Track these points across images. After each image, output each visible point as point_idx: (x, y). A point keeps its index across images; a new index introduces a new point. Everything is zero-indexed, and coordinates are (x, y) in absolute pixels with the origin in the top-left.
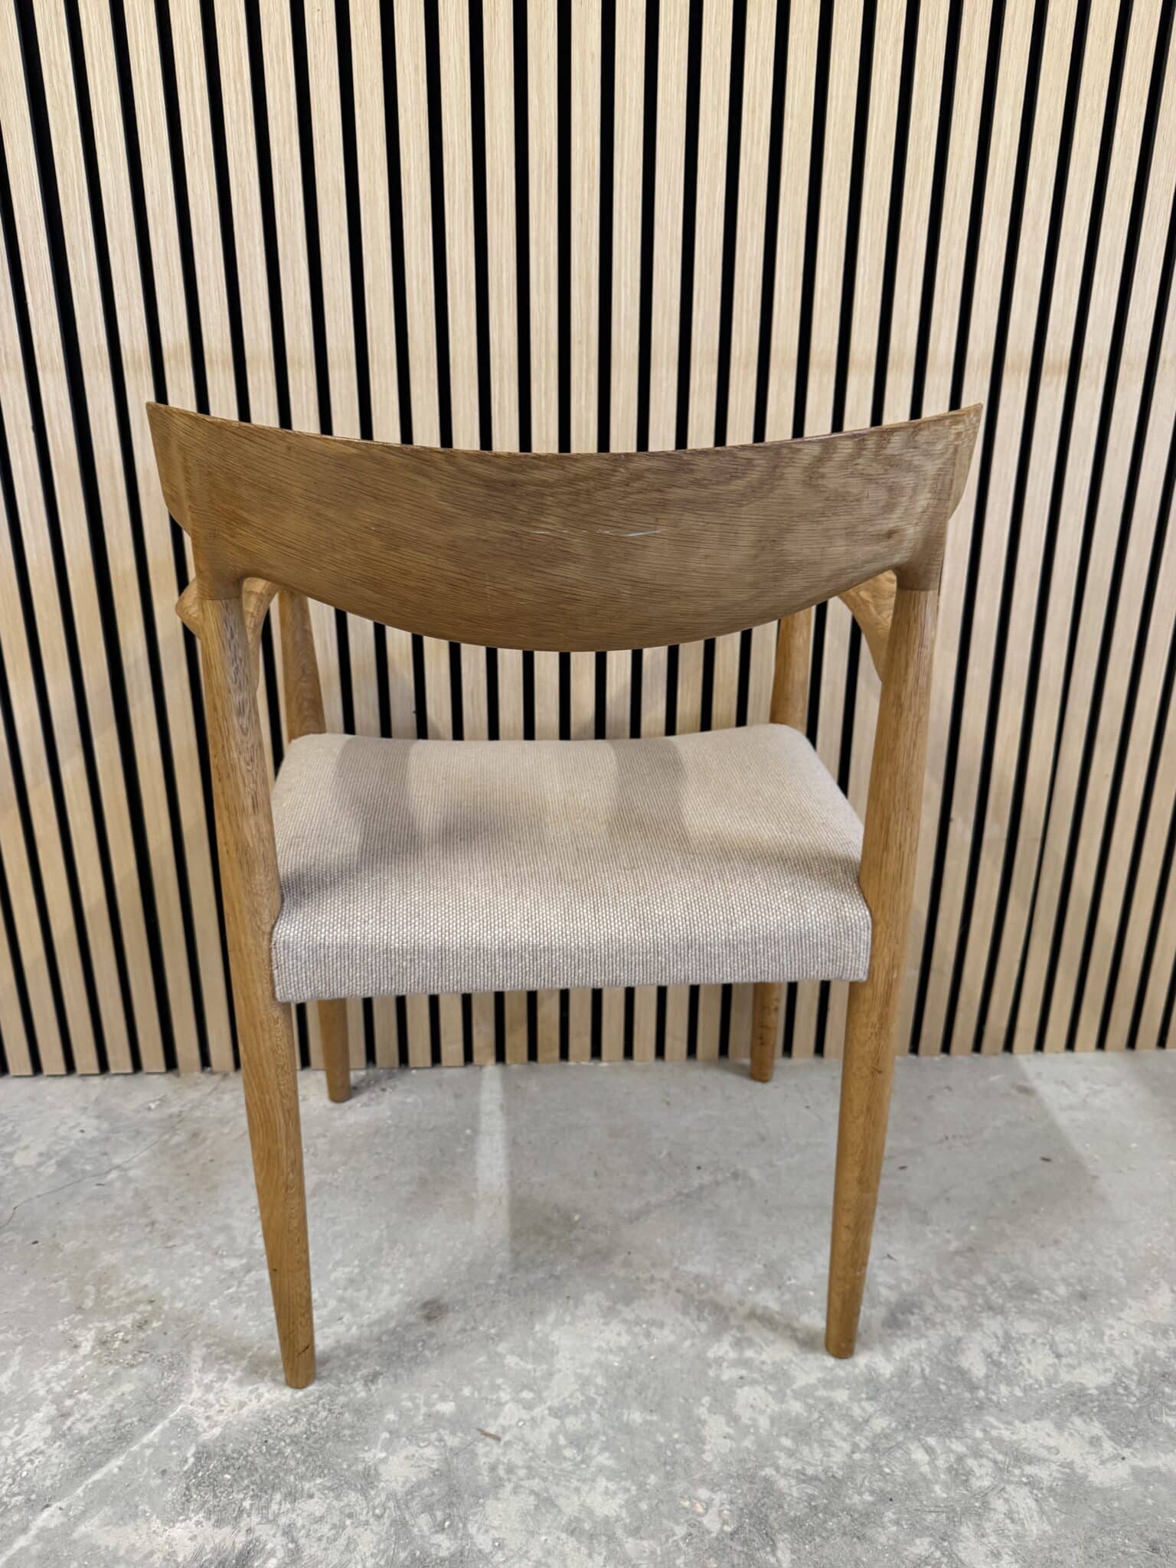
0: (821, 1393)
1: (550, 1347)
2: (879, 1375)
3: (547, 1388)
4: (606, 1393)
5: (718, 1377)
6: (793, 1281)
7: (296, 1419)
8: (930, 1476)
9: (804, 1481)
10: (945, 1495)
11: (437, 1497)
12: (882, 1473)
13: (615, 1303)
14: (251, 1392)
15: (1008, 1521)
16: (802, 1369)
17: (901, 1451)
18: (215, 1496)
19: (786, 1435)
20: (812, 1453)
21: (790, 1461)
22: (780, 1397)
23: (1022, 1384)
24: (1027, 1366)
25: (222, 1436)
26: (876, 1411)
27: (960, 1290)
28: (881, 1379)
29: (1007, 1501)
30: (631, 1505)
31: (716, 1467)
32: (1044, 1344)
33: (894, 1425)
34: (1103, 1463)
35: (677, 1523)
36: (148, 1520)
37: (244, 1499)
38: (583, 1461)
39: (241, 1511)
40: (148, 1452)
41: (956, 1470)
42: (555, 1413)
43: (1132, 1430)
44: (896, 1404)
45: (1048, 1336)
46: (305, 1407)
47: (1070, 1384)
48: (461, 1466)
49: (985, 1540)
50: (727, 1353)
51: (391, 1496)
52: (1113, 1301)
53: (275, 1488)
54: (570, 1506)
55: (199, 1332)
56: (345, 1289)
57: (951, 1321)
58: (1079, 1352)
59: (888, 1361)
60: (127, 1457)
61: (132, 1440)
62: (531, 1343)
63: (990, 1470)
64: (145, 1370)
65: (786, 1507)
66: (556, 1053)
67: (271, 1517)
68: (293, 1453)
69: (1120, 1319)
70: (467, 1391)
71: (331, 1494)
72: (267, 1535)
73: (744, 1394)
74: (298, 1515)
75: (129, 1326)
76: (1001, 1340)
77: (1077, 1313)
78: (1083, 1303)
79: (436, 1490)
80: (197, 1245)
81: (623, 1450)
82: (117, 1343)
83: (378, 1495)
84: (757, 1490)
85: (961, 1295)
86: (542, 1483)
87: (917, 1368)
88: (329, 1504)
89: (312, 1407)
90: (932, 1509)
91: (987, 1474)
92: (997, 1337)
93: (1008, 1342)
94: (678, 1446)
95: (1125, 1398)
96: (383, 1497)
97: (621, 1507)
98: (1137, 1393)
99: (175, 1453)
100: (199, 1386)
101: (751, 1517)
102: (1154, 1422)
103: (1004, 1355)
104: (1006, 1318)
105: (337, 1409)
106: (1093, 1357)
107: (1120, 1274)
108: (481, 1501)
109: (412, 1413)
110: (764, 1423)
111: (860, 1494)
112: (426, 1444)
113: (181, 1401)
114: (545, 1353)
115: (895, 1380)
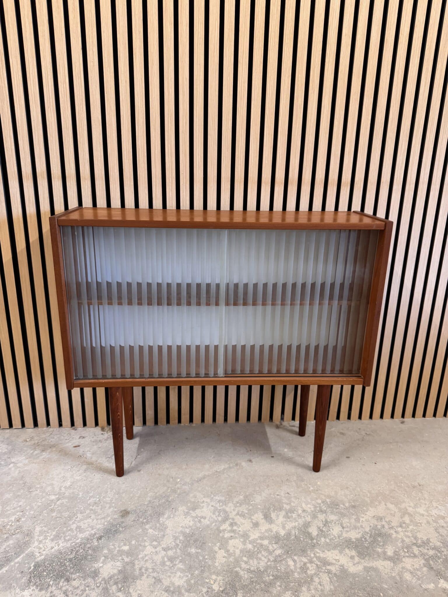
0: (259, 541)
1: (165, 526)
2: (280, 535)
3: (162, 540)
4: (183, 542)
5: (223, 536)
6: (253, 502)
7: (71, 553)
8: (294, 570)
9: (249, 572)
10: (298, 577)
11: (120, 580)
12: (277, 569)
13: (189, 510)
14: (56, 543)
15: (319, 585)
16: (253, 533)
17: (284, 561)
18: (40, 580)
19: (245, 556)
20: (253, 562)
21: (245, 565)
22: (244, 543)
23: (329, 538)
24: (332, 531)
25: (45, 559)
26: (278, 548)
27: (311, 505)
28: (280, 536)
29: (319, 578)
30: (188, 581)
31: (219, 568)
32: (339, 524)
33: (283, 552)
34: (354, 565)
35: (204, 587)
36: (15, 589)
37: (50, 581)
38: (172, 566)
39: (49, 585)
40: (17, 565)
41: (303, 568)
42: (164, 549)
43: (366, 553)
44: (285, 545)
45: (340, 521)
46: (75, 548)
47: (346, 538)
48: (129, 568)
49: (310, 592)
50: (227, 528)
51: (104, 579)
52: (365, 508)
53: (62, 577)
54: (166, 582)
55: (39, 522)
56: (93, 506)
57: (307, 516)
58: (351, 526)
59: (284, 530)
60: (9, 567)
61: (11, 561)
62: (158, 525)
63: (315, 568)
64: (18, 536)
65: (242, 581)
66: (177, 421)
67: (60, 588)
68: (69, 565)
69: (366, 515)
70: (133, 542)
71: (82, 579)
72: (58, 593)
73: (231, 542)
74: (69, 586)
75: (14, 520)
76: (324, 522)
77: (351, 513)
78: (354, 509)
79: (119, 577)
80: (40, 491)
81: (187, 562)
82: (8, 527)
83: (98, 579)
84: (233, 576)
85: (312, 507)
86: (157, 574)
87: (293, 532)
88: (81, 583)
89: (77, 548)
90: (293, 581)
91: (314, 569)
92: (323, 521)
93: (326, 523)
94: (207, 561)
95: (364, 542)
96: (100, 580)
97: (184, 582)
98: (369, 541)
99: (27, 565)
100: (37, 541)
101: (230, 585)
102: (374, 550)
103: (324, 528)
104: (327, 515)
105: (87, 549)
106: (355, 528)
107: (368, 499)
108: (135, 580)
109: (113, 550)
110: (238, 552)
111: (269, 576)
112: (117, 561)
113: (30, 547)
114: (163, 528)
115: (285, 536)
